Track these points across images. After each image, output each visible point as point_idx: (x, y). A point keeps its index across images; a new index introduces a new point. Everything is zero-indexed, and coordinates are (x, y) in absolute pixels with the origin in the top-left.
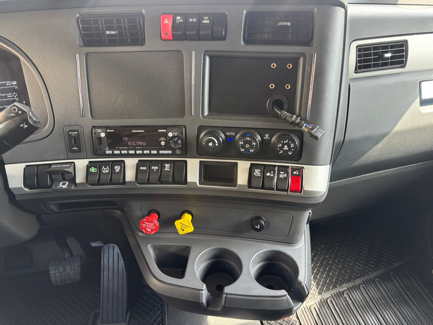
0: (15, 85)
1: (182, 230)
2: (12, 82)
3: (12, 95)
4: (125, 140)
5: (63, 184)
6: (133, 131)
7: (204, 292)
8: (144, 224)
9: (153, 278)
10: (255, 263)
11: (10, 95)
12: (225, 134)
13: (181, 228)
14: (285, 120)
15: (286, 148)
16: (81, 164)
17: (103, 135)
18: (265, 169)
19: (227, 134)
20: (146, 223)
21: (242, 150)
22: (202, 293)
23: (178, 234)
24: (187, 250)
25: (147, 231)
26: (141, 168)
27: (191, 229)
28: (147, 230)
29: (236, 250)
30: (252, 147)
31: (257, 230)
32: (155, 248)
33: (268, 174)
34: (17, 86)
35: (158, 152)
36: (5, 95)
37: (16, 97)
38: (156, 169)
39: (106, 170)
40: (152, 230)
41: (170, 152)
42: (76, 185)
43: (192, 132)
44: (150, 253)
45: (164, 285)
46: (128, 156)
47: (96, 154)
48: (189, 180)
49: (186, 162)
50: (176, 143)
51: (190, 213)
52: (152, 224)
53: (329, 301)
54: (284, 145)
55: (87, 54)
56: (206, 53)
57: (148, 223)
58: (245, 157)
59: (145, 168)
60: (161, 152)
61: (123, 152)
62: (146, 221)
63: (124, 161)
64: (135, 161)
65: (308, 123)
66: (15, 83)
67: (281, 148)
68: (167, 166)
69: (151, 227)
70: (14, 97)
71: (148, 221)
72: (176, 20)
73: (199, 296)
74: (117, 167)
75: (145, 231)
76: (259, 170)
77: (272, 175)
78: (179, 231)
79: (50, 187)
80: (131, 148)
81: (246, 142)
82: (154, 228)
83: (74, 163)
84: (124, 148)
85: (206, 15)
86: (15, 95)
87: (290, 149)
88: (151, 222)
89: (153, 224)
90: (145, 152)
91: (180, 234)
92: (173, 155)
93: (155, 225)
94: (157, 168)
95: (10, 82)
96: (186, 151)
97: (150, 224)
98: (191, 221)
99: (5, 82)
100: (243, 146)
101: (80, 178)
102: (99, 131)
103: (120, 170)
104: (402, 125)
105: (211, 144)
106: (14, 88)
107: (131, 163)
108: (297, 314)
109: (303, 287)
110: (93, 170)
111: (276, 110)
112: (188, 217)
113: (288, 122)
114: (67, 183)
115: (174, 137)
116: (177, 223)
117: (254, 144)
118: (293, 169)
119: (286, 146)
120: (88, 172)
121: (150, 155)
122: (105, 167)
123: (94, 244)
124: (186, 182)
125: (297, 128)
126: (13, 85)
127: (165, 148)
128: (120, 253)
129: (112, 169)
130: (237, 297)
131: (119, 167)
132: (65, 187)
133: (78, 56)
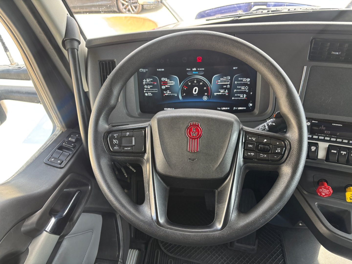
0: (248, 81)
1: (350, 199)
2: (247, 79)
3: (245, 88)
4: (323, 129)
6: (333, 124)
8: (321, 189)
11: (244, 88)
13: (350, 198)
17: (309, 124)
20: (323, 189)
23: (345, 201)
26: (332, 151)
28: (322, 194)
34: (249, 82)
35: (349, 142)
36: (240, 87)
37: (247, 89)
38: (344, 154)
40: (326, 195)
44: (318, 209)
46: (324, 141)
52: (327, 190)
55: (313, 67)
57: (325, 190)
59: (335, 152)
60: (351, 142)
61: (320, 138)
62: (323, 188)
63: (317, 144)
64: (327, 145)
66: (249, 80)
69: (326, 192)
70: (246, 89)
74: (313, 148)
75: (320, 194)
78: (347, 199)
80: (328, 136)
82: (328, 194)
84: (322, 135)
86: (247, 88)
89: (329, 191)
90: (338, 140)
91: (348, 201)
93: (330, 191)
95: (246, 79)
97: (326, 190)
99: (242, 79)
103: (315, 150)
106: (247, 83)
107: (323, 145)
116: (348, 194)
121: (342, 143)
126: (247, 81)
129: (309, 148)
131: (315, 147)
133: (305, 68)
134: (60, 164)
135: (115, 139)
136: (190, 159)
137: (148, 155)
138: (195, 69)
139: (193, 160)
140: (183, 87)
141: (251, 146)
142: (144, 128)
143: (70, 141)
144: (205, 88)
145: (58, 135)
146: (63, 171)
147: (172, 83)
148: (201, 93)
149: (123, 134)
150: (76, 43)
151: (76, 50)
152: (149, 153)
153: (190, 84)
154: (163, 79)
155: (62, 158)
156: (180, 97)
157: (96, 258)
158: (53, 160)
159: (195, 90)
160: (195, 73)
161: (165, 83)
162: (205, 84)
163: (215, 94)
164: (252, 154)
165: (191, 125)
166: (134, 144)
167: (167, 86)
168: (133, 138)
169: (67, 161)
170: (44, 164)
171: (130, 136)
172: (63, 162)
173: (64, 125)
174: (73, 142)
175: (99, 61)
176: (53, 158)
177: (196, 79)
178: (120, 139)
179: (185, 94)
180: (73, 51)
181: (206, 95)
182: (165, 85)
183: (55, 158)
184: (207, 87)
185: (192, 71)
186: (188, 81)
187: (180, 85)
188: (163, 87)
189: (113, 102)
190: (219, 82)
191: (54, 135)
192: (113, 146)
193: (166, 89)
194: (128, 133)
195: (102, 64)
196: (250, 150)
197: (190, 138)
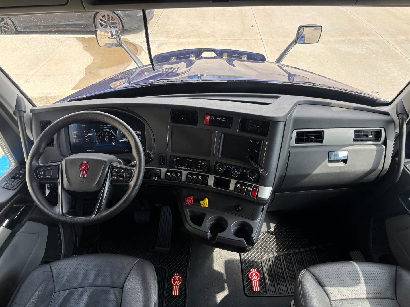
1: (203, 205)
5: (155, 178)
6: (187, 160)
7: (209, 234)
8: (187, 200)
9: (188, 224)
10: (235, 226)
12: (227, 167)
14: (252, 166)
15: (251, 178)
16: (164, 170)
17: (175, 160)
18: (242, 185)
19: (228, 167)
21: (232, 175)
22: (208, 234)
23: (201, 207)
24: (204, 215)
25: (188, 203)
26: (189, 176)
27: (207, 205)
29: (226, 218)
30: (237, 175)
31: (237, 211)
32: (190, 211)
33: (243, 187)
34: (141, 134)
35: (197, 170)
39: (174, 175)
40: (190, 203)
41: (202, 171)
42: (160, 179)
43: (212, 164)
44: (188, 213)
45: (192, 228)
46: (184, 170)
47: (170, 167)
48: (209, 184)
49: (208, 176)
50: (205, 168)
51: (208, 198)
53: (281, 257)
54: (250, 176)
55: (172, 126)
56: (222, 133)
58: (234, 178)
59: (190, 176)
60: (198, 170)
61: (182, 168)
63: (182, 172)
64: (187, 172)
65: (262, 169)
66: (141, 132)
67: (249, 177)
68: (200, 176)
71: (189, 199)
72: (211, 118)
73: (207, 235)
76: (240, 185)
77: (245, 188)
79: (150, 178)
80: (186, 167)
81: (234, 172)
83: (161, 169)
85: (224, 117)
86: (140, 137)
87: (253, 178)
88: (190, 199)
92: (203, 172)
93: (192, 201)
94: (195, 177)
96: (209, 172)
98: (208, 202)
99: (136, 132)
100: (233, 174)
101: (162, 176)
102: (173, 158)
103: (180, 175)
104: (317, 171)
105: (219, 171)
107: (185, 173)
108: (261, 260)
109: (253, 239)
110: (168, 174)
111: (250, 160)
112: (207, 200)
113: (253, 166)
114: (157, 178)
115: (204, 165)
116: (202, 202)
117: (238, 174)
118: (255, 187)
119: (251, 177)
120: (166, 174)
121: (193, 171)
122: (174, 173)
123: (157, 205)
124: (207, 185)
125: (257, 169)
126: (139, 133)
127: (200, 169)
128: (171, 212)
129: (177, 175)
130: (223, 238)
132: (156, 179)
133: (169, 126)
134: (13, 187)
135: (41, 171)
136: (81, 181)
137: (59, 180)
138: (105, 125)
139: (83, 182)
140: (99, 136)
141: (114, 174)
142: (58, 165)
143: (20, 173)
144: (113, 137)
145: (13, 169)
146: (14, 192)
147: (91, 134)
148: (111, 140)
149: (46, 168)
150: (22, 113)
151: (22, 117)
152: (60, 179)
153: (103, 134)
154: (85, 131)
155: (14, 184)
156: (97, 143)
157: (43, 257)
158: (8, 185)
159: (107, 139)
160: (105, 127)
161: (86, 134)
162: (113, 135)
163: (120, 141)
164: (115, 178)
165: (83, 163)
166: (52, 174)
167: (88, 136)
168: (52, 171)
169: (17, 186)
170: (2, 188)
171: (50, 170)
172: (14, 186)
173: (17, 162)
174: (22, 174)
175: (39, 121)
176: (8, 184)
177: (107, 131)
178: (44, 171)
179: (100, 141)
180: (21, 118)
181: (114, 142)
182: (86, 135)
183: (9, 184)
184: (114, 136)
185: (103, 126)
186: (102, 132)
187: (96, 135)
188: (86, 136)
189: (41, 151)
190: (122, 133)
191: (10, 169)
192: (40, 175)
193: (88, 138)
194: (49, 168)
195: (42, 123)
196: (114, 176)
197: (82, 170)
